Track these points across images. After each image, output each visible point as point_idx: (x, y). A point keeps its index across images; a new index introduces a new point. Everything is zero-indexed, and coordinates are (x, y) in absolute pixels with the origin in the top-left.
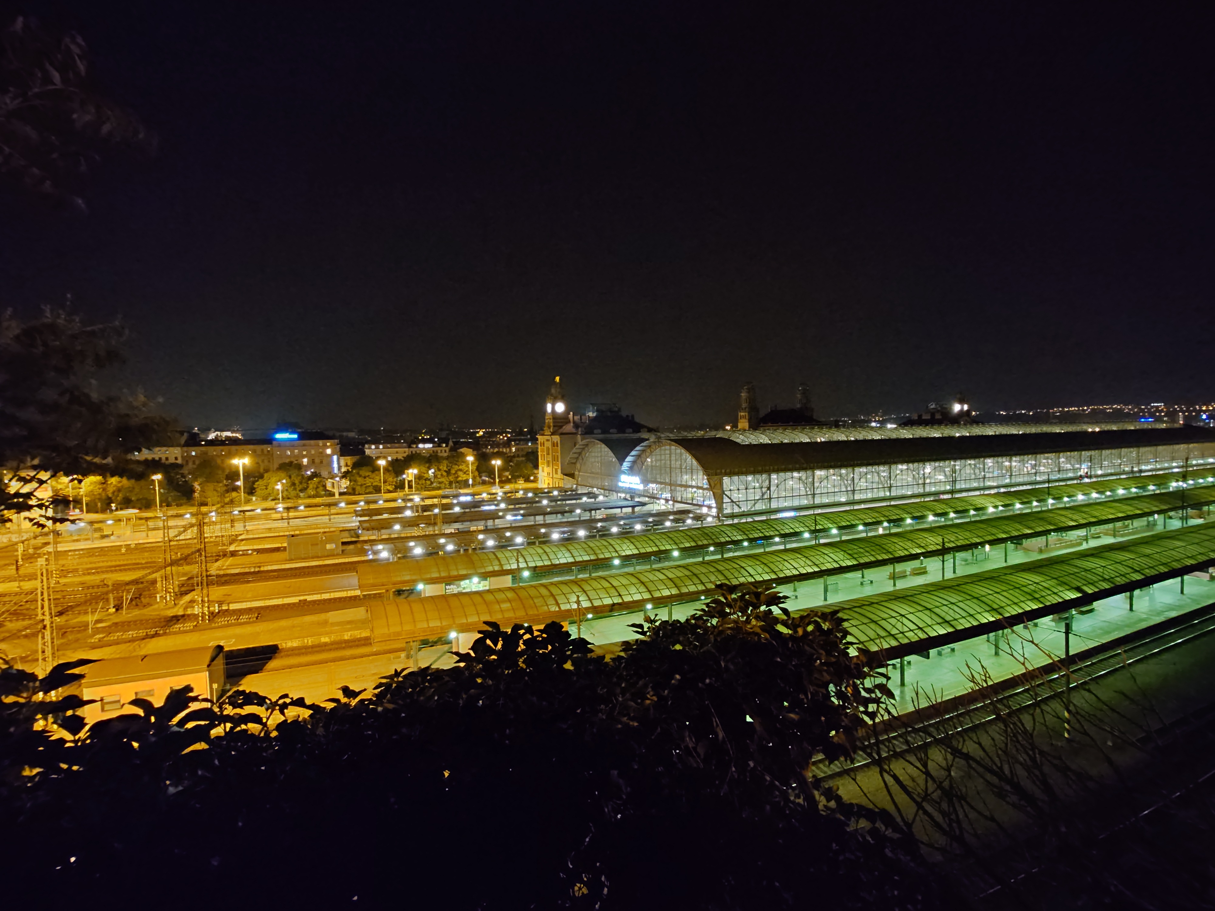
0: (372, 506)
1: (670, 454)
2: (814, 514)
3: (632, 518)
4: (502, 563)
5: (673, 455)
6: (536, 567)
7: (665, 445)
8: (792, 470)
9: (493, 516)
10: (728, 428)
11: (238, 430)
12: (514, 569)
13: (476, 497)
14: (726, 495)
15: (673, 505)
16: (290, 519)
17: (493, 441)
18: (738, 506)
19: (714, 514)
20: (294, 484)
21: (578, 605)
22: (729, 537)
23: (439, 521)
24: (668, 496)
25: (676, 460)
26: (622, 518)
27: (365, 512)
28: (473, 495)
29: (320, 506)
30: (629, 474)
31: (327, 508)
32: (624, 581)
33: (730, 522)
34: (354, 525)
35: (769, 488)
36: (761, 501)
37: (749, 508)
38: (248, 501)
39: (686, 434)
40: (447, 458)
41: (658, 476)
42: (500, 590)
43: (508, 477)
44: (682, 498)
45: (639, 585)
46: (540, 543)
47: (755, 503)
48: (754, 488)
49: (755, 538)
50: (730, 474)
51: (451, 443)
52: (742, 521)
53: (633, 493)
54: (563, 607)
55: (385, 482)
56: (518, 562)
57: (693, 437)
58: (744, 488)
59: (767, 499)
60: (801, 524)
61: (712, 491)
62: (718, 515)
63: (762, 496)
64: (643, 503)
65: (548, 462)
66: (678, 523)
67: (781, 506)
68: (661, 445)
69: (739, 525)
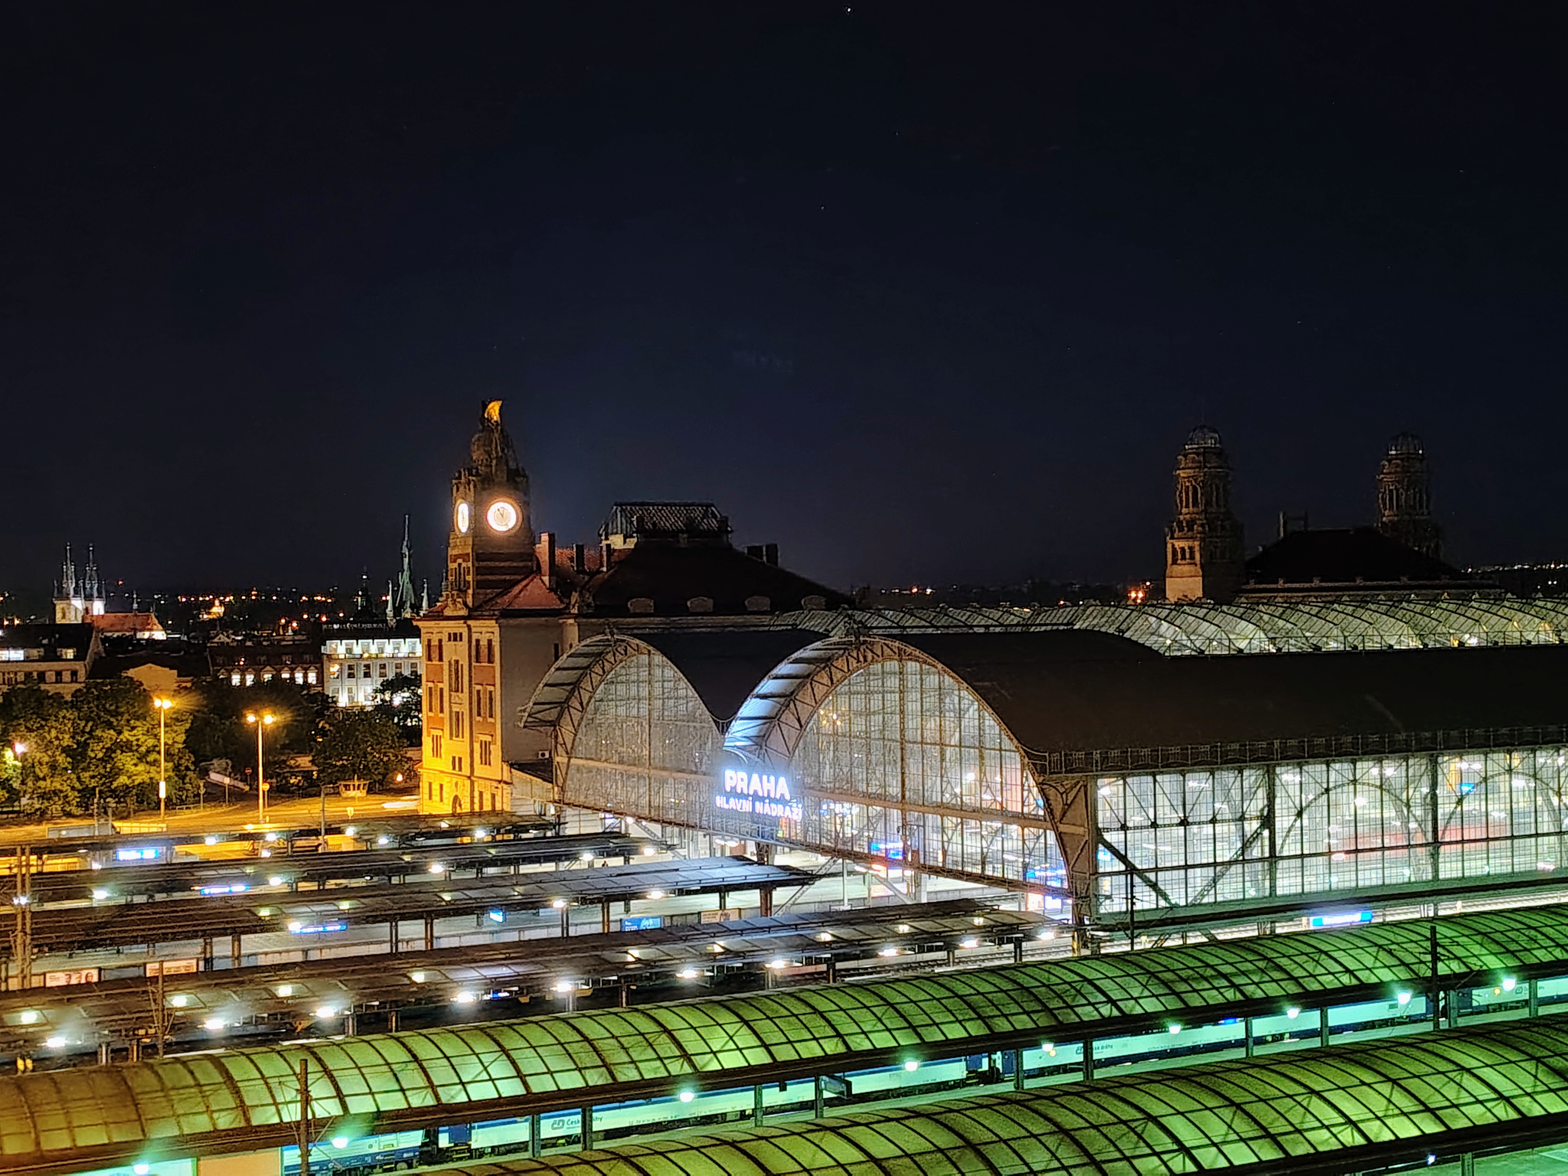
1: (902, 691)
3: (762, 929)
5: (914, 695)
7: (885, 658)
8: (1353, 753)
10: (1134, 595)
13: (178, 848)
14: (1109, 847)
15: (917, 883)
18: (1154, 886)
19: (1064, 917)
22: (1114, 1002)
24: (896, 846)
25: (924, 715)
26: (724, 930)
28: (168, 841)
30: (751, 766)
33: (1120, 946)
35: (1268, 820)
36: (1237, 869)
37: (1193, 893)
39: (962, 616)
41: (860, 774)
43: (308, 775)
44: (945, 853)
48: (1213, 821)
50: (1121, 767)
52: (1169, 943)
53: (766, 836)
57: (987, 627)
58: (1177, 821)
59: (1262, 860)
60: (1383, 956)
61: (1056, 829)
62: (1081, 922)
63: (1244, 848)
64: (805, 873)
65: (457, 718)
66: (931, 949)
67: (1314, 888)
68: (870, 655)
69: (1154, 956)
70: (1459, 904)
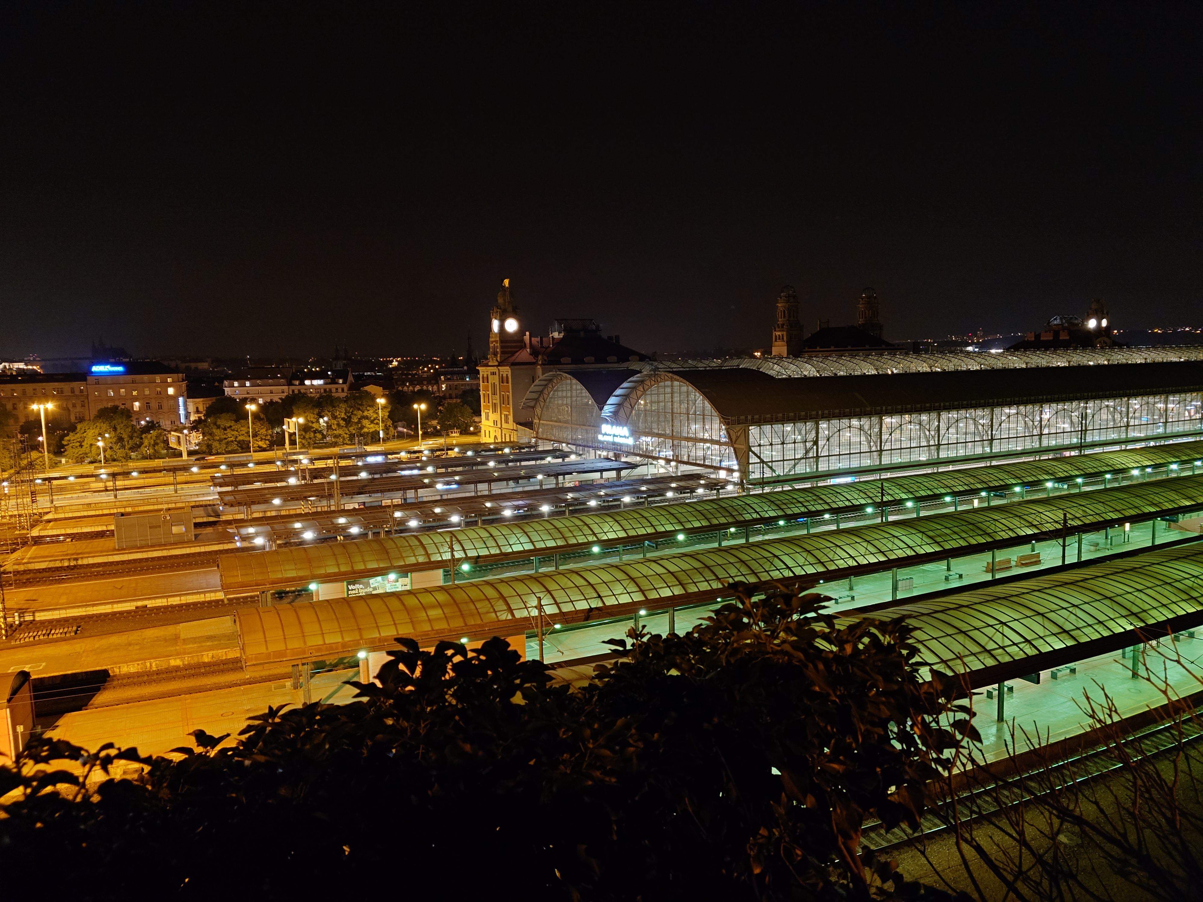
0: (238, 471)
1: (672, 393)
2: (880, 480)
3: (617, 486)
4: (429, 552)
6: (479, 557)
7: (665, 380)
8: (850, 416)
9: (416, 484)
10: (758, 354)
11: (34, 360)
12: (446, 560)
13: (389, 456)
14: (754, 453)
15: (677, 468)
16: (117, 490)
17: (413, 375)
18: (771, 468)
19: (736, 480)
20: (120, 439)
21: (540, 612)
22: (758, 513)
23: (336, 491)
24: (670, 454)
25: (681, 402)
26: (602, 486)
27: (227, 480)
28: (385, 454)
29: (160, 471)
30: (612, 424)
31: (171, 473)
32: (606, 577)
33: (759, 491)
34: (211, 498)
35: (816, 443)
36: (803, 461)
37: (786, 470)
38: (55, 465)
39: (694, 363)
40: (346, 400)
41: (655, 426)
42: (426, 590)
43: (435, 428)
44: (689, 456)
45: (628, 581)
46: (485, 522)
47: (795, 465)
48: (795, 443)
49: (795, 514)
50: (759, 423)
51: (350, 378)
52: (776, 490)
53: (618, 450)
54: (518, 614)
55: (255, 435)
56: (452, 550)
57: (705, 367)
58: (780, 443)
59: (813, 457)
60: (861, 494)
61: (733, 446)
62: (742, 482)
63: (806, 453)
64: (634, 464)
65: (495, 405)
66: (685, 493)
67: (833, 468)
68: (659, 379)
69: (772, 495)
70: (889, 474)
